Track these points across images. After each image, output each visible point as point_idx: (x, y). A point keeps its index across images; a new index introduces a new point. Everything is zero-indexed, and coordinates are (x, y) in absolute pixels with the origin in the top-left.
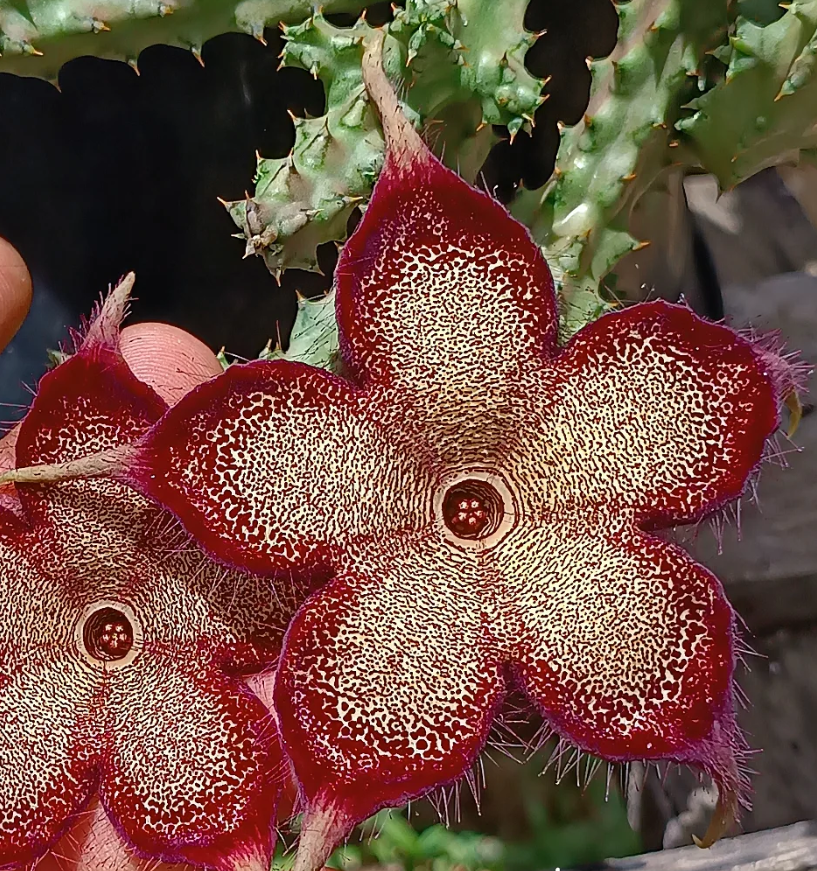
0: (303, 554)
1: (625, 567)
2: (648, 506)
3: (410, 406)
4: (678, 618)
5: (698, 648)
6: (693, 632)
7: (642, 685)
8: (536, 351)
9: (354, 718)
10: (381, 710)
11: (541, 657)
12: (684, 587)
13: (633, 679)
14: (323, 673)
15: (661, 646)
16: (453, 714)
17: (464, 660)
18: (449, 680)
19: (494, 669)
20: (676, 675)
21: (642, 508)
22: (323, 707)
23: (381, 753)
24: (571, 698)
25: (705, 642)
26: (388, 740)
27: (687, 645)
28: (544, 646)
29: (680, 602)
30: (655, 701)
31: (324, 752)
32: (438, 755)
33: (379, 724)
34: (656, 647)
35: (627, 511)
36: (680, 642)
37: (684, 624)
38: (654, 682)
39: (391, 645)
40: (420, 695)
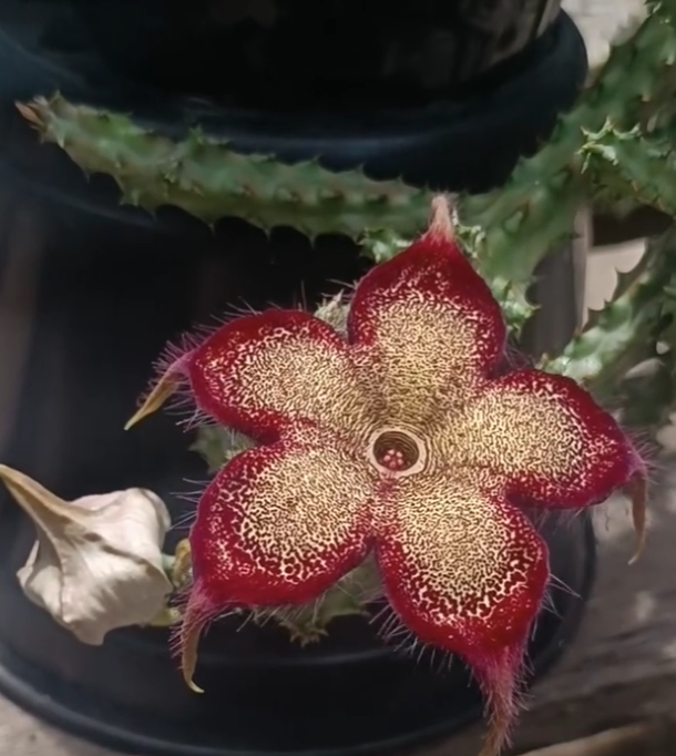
0: (261, 415)
1: (486, 509)
2: (518, 480)
3: (379, 361)
4: (509, 563)
5: (515, 590)
6: (516, 578)
7: (464, 595)
8: (478, 364)
9: (250, 536)
10: (269, 535)
11: (399, 540)
12: (522, 542)
13: (460, 587)
14: (241, 498)
15: (489, 574)
16: (319, 555)
17: (341, 519)
18: (324, 529)
19: (362, 536)
20: (492, 603)
21: (513, 480)
22: (233, 522)
23: (260, 567)
24: (409, 577)
25: (521, 588)
26: (267, 559)
27: (508, 585)
28: (405, 533)
29: (515, 552)
30: (470, 613)
31: (217, 552)
32: (296, 579)
33: (265, 546)
34: (485, 573)
35: (502, 477)
36: (504, 581)
37: (511, 569)
38: (474, 599)
39: (293, 491)
40: (300, 533)
